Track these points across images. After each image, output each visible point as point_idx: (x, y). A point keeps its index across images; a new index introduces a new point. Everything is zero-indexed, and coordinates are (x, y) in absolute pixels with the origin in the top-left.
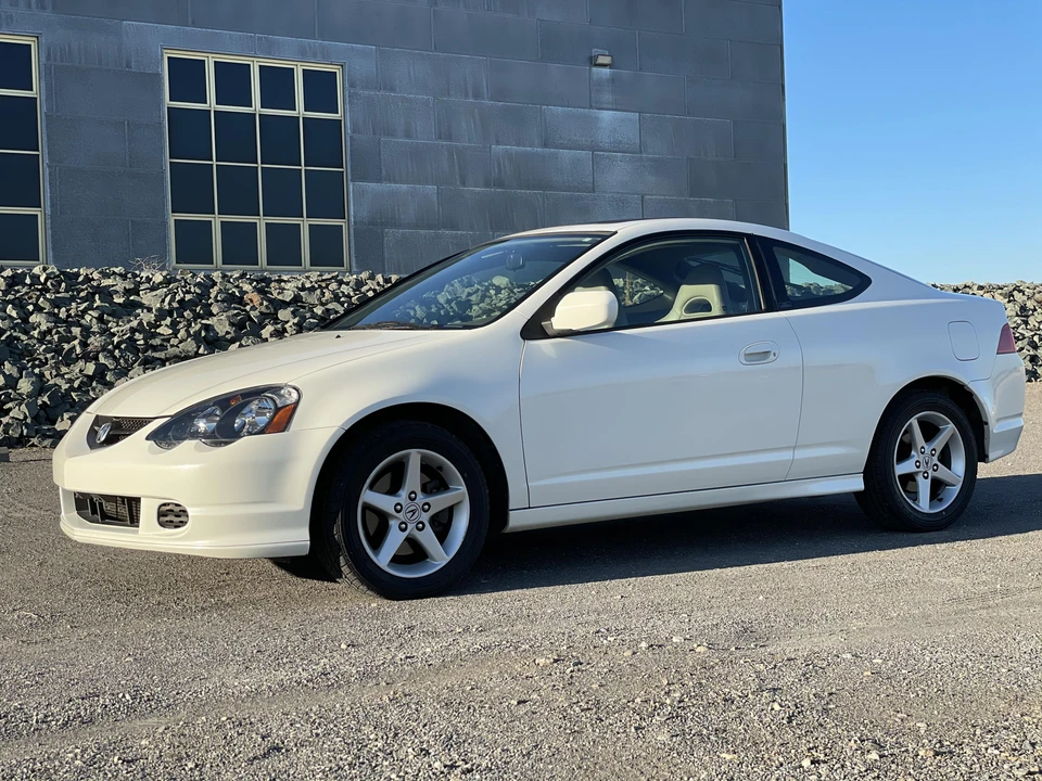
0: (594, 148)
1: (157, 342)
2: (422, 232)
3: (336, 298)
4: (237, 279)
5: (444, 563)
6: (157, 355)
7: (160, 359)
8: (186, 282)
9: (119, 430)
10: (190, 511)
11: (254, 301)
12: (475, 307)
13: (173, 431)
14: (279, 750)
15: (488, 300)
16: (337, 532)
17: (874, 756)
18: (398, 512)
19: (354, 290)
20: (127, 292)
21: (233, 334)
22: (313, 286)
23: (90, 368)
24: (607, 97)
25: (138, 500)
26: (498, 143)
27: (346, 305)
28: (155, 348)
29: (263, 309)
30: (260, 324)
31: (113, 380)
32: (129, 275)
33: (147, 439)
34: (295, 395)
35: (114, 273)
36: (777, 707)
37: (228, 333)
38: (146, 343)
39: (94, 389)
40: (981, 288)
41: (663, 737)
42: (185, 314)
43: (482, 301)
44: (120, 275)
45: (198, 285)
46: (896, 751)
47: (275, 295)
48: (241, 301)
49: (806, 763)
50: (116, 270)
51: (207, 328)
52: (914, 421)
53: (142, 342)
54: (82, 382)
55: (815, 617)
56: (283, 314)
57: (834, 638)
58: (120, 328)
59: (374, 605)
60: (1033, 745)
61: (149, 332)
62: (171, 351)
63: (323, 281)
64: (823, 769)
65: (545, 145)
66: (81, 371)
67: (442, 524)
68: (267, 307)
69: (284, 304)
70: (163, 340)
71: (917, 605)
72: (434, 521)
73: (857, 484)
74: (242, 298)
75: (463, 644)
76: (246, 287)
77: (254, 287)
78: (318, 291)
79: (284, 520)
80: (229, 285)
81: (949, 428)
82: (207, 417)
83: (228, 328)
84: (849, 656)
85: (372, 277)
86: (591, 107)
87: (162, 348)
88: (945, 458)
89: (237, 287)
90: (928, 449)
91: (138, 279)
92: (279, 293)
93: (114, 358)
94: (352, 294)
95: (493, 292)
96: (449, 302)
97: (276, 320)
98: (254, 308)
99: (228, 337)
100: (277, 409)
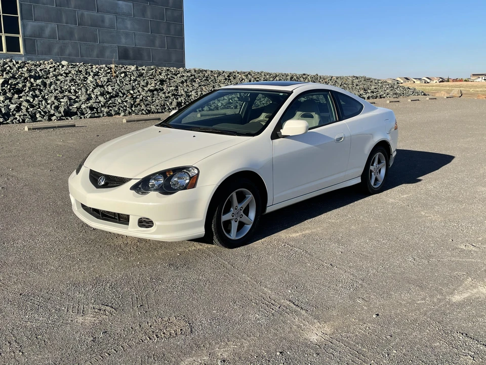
10: (155, 222)
25: (128, 216)
33: (131, 189)
34: (196, 172)
40: (238, 73)
79: (195, 225)
100: (191, 178)
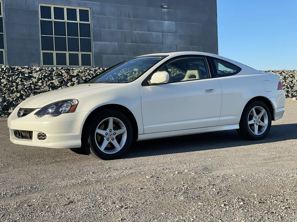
0: (163, 32)
1: (37, 87)
2: (114, 56)
3: (89, 75)
4: (60, 69)
5: (120, 150)
6: (37, 91)
7: (39, 92)
8: (46, 70)
9: (26, 112)
10: (47, 135)
11: (66, 75)
12: (129, 77)
13: (42, 112)
14: (72, 202)
15: (132, 75)
16: (89, 141)
17: (242, 203)
18: (106, 135)
19: (94, 72)
20: (29, 73)
21: (59, 85)
22: (82, 71)
23: (18, 95)
24: (166, 17)
25: (32, 132)
26: (135, 30)
27: (92, 77)
28: (37, 89)
29: (68, 78)
30: (67, 82)
31: (25, 98)
32: (29, 68)
33: (35, 114)
34: (77, 102)
35: (25, 67)
36: (214, 190)
37: (58, 85)
38: (34, 87)
39: (19, 101)
40: (273, 71)
41: (182, 198)
42: (46, 79)
43: (131, 75)
44: (27, 68)
45: (49, 71)
46: (248, 202)
47: (71, 74)
48: (61, 75)
49: (223, 205)
50: (26, 67)
51: (52, 83)
52: (253, 109)
53: (33, 87)
54: (16, 99)
55: (225, 164)
56: (74, 79)
57: (231, 170)
58: (27, 83)
59: (100, 162)
60: (287, 200)
61: (35, 84)
62: (42, 90)
63: (85, 70)
64: (227, 207)
65: (149, 31)
66: (16, 95)
67: (119, 138)
68: (69, 77)
69: (74, 77)
70: (39, 87)
71: (254, 161)
72: (117, 137)
73: (237, 127)
74: (62, 75)
75: (125, 172)
76: (63, 72)
77: (65, 72)
78: (84, 73)
79: (74, 138)
80: (58, 71)
81: (264, 111)
82: (52, 108)
83: (58, 83)
84: (235, 175)
85: (99, 69)
86: (162, 20)
87: (39, 89)
88: (262, 119)
89: (60, 71)
90: (257, 117)
91: (32, 69)
92: (72, 73)
93: (25, 92)
94: (93, 73)
95: (134, 73)
96: (121, 76)
97: (72, 81)
98: (65, 78)
99: (58, 86)
100: (72, 106)
